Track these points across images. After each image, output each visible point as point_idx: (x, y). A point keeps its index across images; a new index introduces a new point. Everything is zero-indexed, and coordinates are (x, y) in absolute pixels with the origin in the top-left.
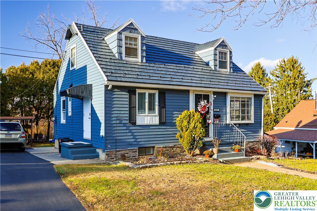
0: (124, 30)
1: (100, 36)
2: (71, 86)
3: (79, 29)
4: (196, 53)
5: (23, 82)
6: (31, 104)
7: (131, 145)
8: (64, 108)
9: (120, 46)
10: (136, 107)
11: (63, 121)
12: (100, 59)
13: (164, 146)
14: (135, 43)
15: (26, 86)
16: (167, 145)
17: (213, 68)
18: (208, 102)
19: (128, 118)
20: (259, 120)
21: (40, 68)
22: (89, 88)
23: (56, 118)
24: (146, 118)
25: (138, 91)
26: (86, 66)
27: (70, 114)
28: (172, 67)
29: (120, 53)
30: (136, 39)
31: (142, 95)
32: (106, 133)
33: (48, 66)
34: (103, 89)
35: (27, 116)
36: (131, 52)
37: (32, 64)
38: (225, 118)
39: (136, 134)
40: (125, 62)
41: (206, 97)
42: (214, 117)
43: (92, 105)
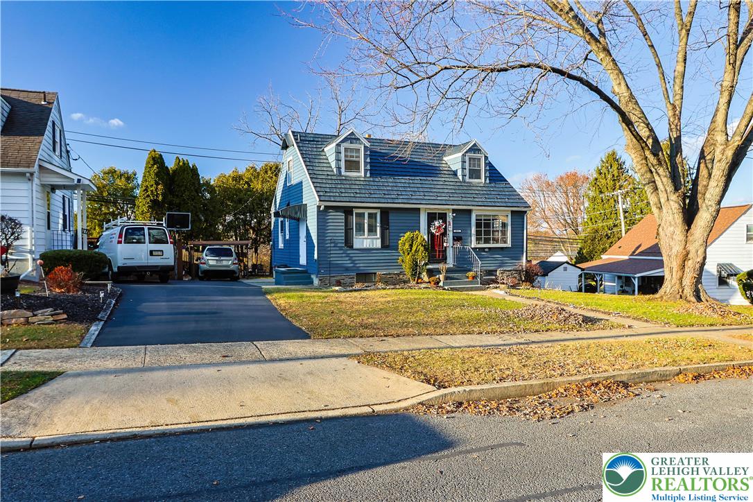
0: (343, 141)
1: (320, 146)
2: (288, 205)
3: (296, 139)
4: (444, 158)
5: (237, 195)
6: (248, 225)
7: (347, 269)
8: (282, 230)
9: (338, 160)
10: (353, 229)
11: (281, 245)
12: (315, 176)
13: (388, 272)
14: (357, 155)
15: (240, 201)
16: (391, 271)
17: (461, 178)
18: (445, 222)
19: (344, 241)
20: (521, 244)
21: (258, 176)
22: (303, 209)
23: (274, 242)
24: (365, 241)
25: (355, 211)
26: (301, 182)
27: (287, 237)
28: (403, 181)
29: (339, 168)
30: (358, 150)
31: (361, 216)
32: (318, 257)
33: (269, 172)
34: (316, 210)
35: (242, 240)
36: (352, 165)
37: (248, 170)
38: (469, 240)
39: (354, 259)
40: (344, 178)
41: (443, 217)
42: (454, 240)
43: (307, 227)
